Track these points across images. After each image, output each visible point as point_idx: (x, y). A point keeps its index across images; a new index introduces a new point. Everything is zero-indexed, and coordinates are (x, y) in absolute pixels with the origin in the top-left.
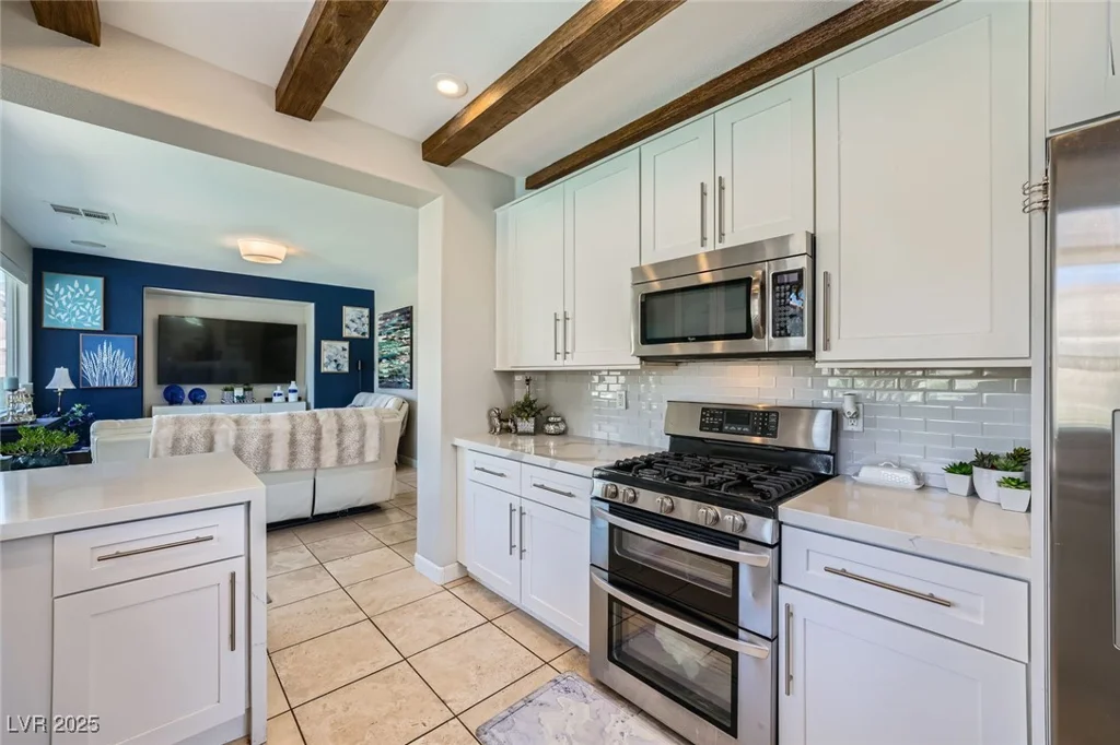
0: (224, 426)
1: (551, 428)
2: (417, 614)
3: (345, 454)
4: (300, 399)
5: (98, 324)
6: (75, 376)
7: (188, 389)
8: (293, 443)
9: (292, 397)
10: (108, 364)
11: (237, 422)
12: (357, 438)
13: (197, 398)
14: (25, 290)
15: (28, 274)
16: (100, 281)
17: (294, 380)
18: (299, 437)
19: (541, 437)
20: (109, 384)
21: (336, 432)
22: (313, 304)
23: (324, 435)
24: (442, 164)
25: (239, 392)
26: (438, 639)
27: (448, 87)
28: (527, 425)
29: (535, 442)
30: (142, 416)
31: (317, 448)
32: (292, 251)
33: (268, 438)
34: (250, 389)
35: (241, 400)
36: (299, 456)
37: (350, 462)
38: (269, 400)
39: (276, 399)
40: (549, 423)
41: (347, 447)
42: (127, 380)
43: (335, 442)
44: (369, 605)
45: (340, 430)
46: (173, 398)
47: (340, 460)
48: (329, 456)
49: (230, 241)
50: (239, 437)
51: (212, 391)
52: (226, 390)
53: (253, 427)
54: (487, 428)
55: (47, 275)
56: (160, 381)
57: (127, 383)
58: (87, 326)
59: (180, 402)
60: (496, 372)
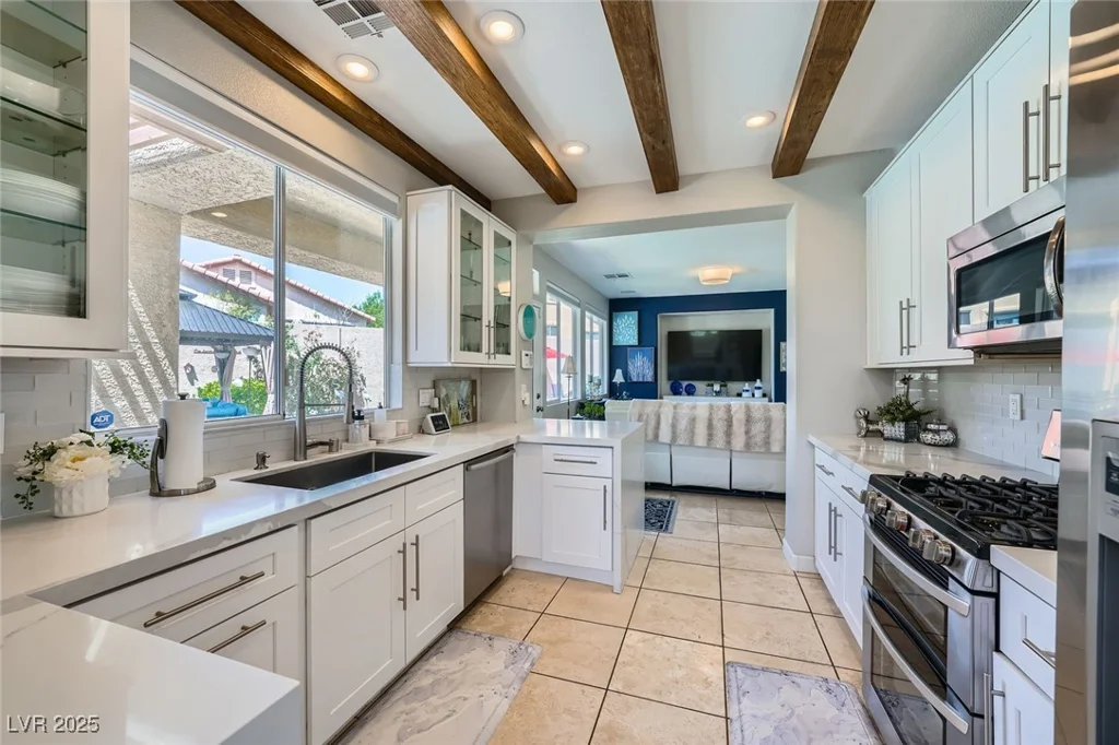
0: (666, 409)
1: (928, 437)
2: (756, 580)
3: (753, 441)
4: (764, 395)
5: (635, 342)
6: (626, 374)
7: (685, 384)
8: (710, 426)
9: (758, 393)
10: (640, 368)
11: (675, 407)
12: (763, 429)
13: (690, 391)
14: (605, 323)
15: (607, 316)
16: (636, 313)
17: (760, 378)
18: (715, 422)
19: (914, 446)
20: (641, 380)
21: (744, 422)
22: (772, 310)
23: (735, 422)
24: (793, 174)
25: (717, 387)
26: (757, 601)
27: (757, 121)
28: (898, 430)
29: (905, 450)
30: (656, 398)
31: (729, 433)
32: (737, 270)
33: (693, 420)
34: (725, 386)
35: (718, 394)
36: (715, 438)
37: (757, 449)
38: (739, 395)
39: (744, 394)
40: (926, 430)
41: (755, 436)
42: (649, 378)
43: (743, 430)
44: (726, 559)
45: (748, 421)
46: (676, 391)
47: (748, 446)
48: (739, 442)
49: (692, 273)
50: (674, 418)
51: (700, 386)
52: (709, 385)
53: (684, 411)
54: (856, 430)
55: (614, 314)
56: (669, 378)
57: (650, 380)
58: (631, 343)
59: (680, 394)
60: (866, 369)
